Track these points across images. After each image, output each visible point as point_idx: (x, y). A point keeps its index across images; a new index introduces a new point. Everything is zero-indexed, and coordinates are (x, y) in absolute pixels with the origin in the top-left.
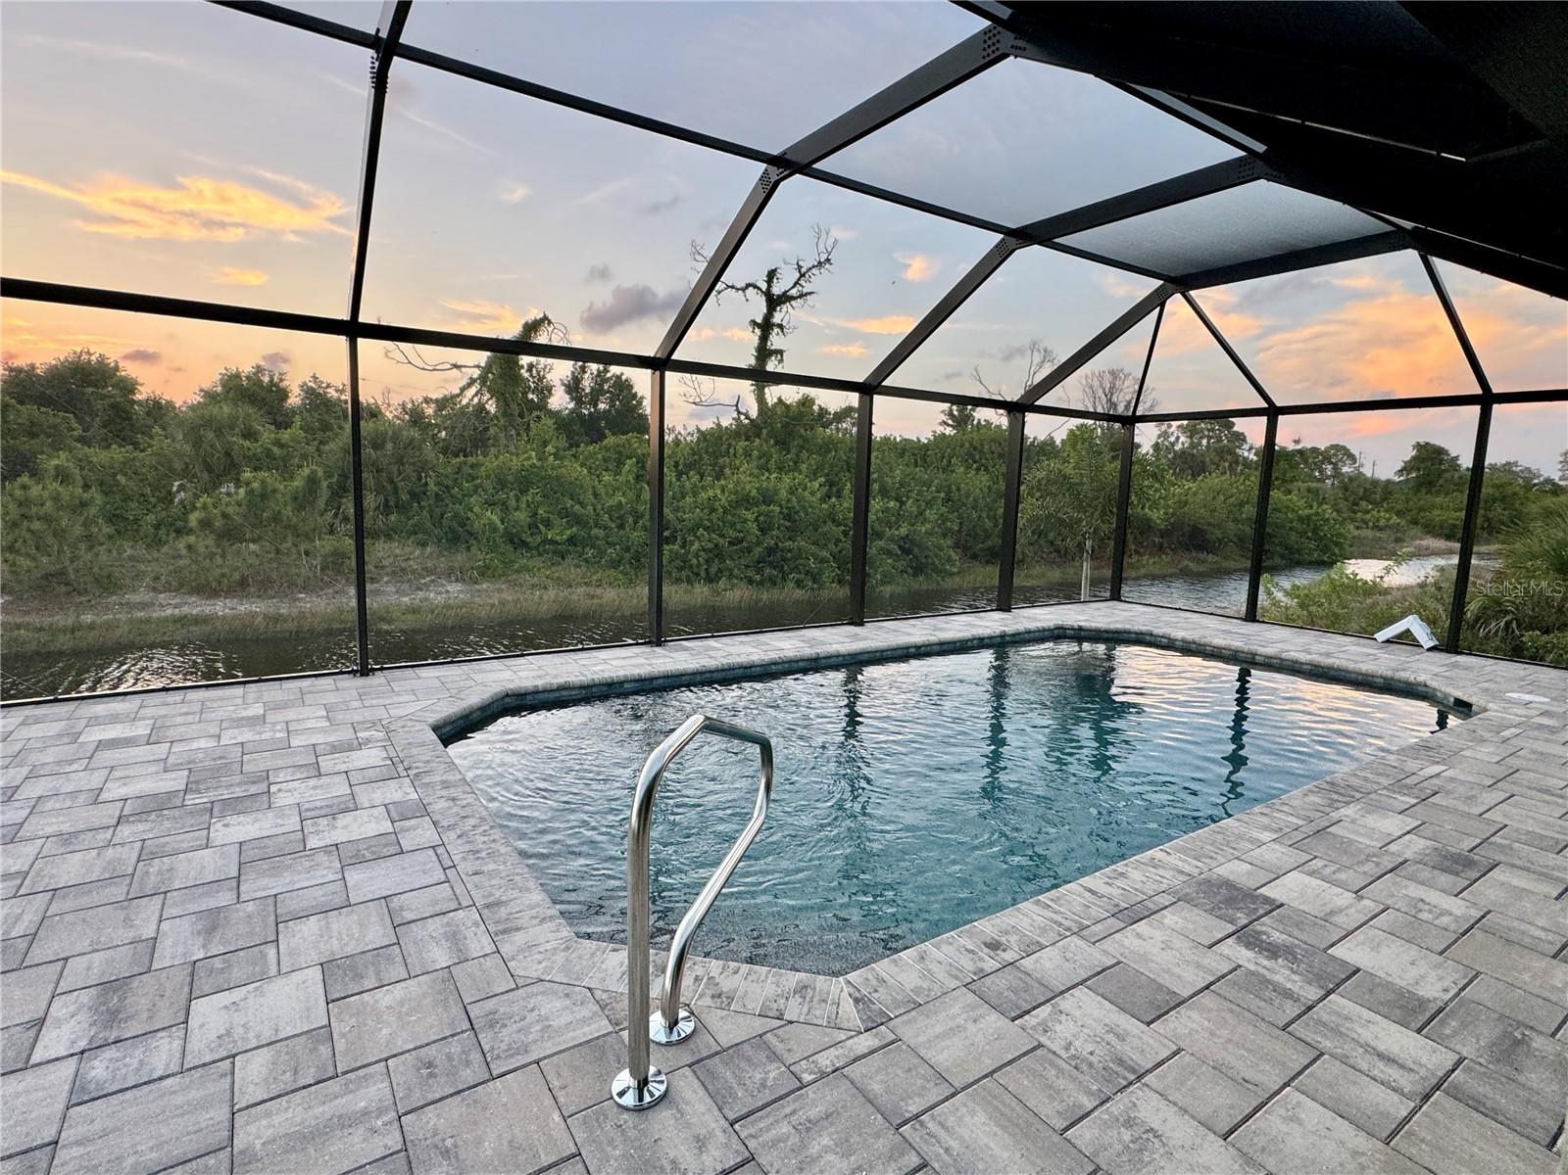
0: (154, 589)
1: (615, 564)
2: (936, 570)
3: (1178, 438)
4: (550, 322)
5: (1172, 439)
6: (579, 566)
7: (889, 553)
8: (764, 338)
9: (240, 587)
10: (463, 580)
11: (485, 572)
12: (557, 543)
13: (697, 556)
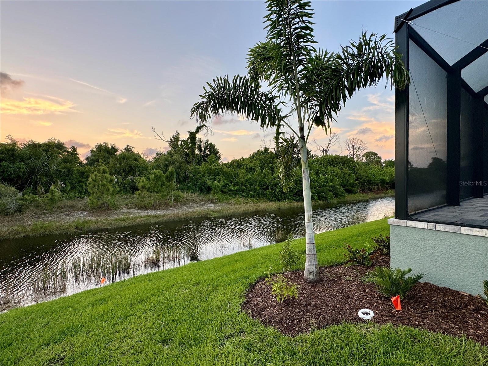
0: (128, 208)
1: (253, 197)
2: (340, 195)
3: (363, 159)
4: (206, 126)
5: (361, 159)
6: (241, 198)
7: (330, 191)
8: (278, 129)
9: (153, 207)
10: (213, 203)
11: (220, 201)
12: (234, 191)
13: (278, 193)
